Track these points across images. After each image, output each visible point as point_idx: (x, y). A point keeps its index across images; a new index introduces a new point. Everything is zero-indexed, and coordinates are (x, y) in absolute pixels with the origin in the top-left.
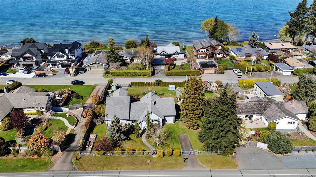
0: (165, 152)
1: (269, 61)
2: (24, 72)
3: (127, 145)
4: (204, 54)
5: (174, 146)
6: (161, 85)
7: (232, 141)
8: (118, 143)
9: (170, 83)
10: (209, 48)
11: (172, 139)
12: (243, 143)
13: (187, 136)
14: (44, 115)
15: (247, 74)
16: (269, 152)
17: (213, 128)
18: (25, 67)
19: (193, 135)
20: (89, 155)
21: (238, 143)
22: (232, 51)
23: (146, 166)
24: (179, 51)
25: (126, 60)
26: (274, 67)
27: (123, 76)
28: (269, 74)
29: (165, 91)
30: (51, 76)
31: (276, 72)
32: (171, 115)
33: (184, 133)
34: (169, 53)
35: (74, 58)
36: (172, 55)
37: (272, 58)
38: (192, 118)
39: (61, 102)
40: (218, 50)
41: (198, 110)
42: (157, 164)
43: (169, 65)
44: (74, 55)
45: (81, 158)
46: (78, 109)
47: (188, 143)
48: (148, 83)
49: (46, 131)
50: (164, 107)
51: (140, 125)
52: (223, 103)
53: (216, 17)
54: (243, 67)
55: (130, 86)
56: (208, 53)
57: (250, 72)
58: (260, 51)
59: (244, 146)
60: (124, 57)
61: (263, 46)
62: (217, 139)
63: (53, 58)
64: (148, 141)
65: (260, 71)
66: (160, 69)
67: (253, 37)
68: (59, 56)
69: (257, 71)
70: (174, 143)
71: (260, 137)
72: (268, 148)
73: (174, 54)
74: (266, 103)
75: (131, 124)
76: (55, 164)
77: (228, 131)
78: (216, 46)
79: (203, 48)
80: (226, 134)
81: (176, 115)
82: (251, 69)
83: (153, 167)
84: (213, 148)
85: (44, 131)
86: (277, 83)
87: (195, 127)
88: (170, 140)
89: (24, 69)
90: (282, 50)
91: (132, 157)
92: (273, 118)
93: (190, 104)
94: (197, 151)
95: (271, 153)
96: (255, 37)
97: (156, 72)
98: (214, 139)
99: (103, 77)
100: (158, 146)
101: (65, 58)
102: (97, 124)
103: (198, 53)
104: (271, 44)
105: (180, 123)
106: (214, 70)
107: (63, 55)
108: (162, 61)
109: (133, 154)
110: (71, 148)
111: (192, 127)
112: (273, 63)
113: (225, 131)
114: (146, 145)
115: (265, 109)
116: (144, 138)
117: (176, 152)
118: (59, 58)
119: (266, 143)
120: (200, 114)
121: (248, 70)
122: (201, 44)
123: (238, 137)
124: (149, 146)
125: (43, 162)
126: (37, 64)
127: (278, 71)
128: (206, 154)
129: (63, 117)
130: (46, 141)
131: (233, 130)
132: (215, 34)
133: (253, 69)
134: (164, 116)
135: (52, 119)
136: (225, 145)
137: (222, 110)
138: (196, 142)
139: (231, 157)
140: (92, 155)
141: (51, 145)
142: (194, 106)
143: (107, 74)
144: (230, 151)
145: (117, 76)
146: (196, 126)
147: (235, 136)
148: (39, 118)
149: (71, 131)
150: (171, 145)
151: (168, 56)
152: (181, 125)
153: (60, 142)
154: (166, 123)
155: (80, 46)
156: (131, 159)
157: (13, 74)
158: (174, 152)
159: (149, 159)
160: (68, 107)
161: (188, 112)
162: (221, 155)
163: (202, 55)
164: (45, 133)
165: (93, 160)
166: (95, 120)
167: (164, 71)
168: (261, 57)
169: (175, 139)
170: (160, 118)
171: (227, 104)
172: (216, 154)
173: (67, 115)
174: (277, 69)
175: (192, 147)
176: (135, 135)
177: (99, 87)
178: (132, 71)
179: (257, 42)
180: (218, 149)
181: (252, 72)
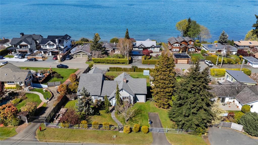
0: (133, 128)
1: (238, 55)
2: (19, 57)
3: (95, 119)
4: (177, 48)
5: (143, 122)
6: (136, 71)
7: (204, 118)
8: (87, 117)
9: (145, 69)
10: (183, 43)
11: (141, 116)
12: (217, 122)
13: (157, 114)
14: (23, 90)
15: (218, 65)
16: (244, 134)
17: (184, 105)
18: (20, 53)
19: (164, 114)
20: (55, 127)
21: (211, 123)
22: (204, 47)
23: (111, 141)
24: (155, 45)
25: (108, 51)
26: (244, 60)
27: (104, 63)
28: (239, 66)
29: (140, 76)
30: (41, 61)
31: (246, 64)
32: (142, 93)
33: (154, 112)
34: (146, 46)
35: (63, 47)
36: (149, 48)
37: (241, 53)
38: (162, 97)
39: (41, 79)
40: (190, 45)
41: (169, 88)
42: (123, 139)
43: (146, 56)
44: (63, 45)
45: (46, 129)
46: (56, 87)
47: (158, 121)
48: (125, 68)
49: (20, 103)
50: (136, 86)
51: (111, 102)
52: (194, 78)
53: (189, 18)
54: (214, 59)
55: (108, 71)
56: (181, 47)
57: (221, 64)
58: (230, 47)
59: (217, 126)
60: (106, 49)
61: (232, 44)
62: (188, 116)
63: (45, 47)
64: (117, 117)
65: (230, 63)
66: (138, 59)
67: (223, 35)
68: (49, 45)
69: (227, 64)
70: (144, 120)
71: (234, 118)
72: (243, 130)
73: (151, 47)
74: (239, 87)
75: (102, 100)
76: (18, 134)
77: (200, 108)
78: (189, 41)
79: (177, 43)
80: (197, 111)
81: (147, 93)
82: (221, 60)
83: (118, 142)
84: (184, 126)
85: (19, 103)
86: (247, 72)
87: (166, 107)
88: (140, 117)
89: (19, 54)
90: (250, 47)
91: (97, 131)
92: (247, 100)
93: (161, 82)
94: (166, 129)
95: (247, 135)
96: (224, 35)
97: (133, 61)
98: (185, 116)
99: (85, 63)
100: (126, 122)
101: (55, 47)
102: (70, 99)
103: (172, 47)
104: (239, 42)
105: (151, 102)
106: (187, 60)
107: (53, 44)
108: (139, 52)
109: (99, 128)
110: (39, 119)
111: (163, 106)
112: (243, 57)
113: (196, 108)
114: (114, 120)
115: (238, 92)
116: (113, 114)
117: (143, 128)
118: (50, 47)
119: (241, 124)
120: (170, 92)
121: (218, 62)
122: (175, 39)
123: (211, 115)
124: (117, 121)
125: (7, 131)
126: (31, 50)
127: (248, 64)
128: (176, 132)
129: (39, 92)
130: (13, 111)
131: (205, 107)
132: (188, 33)
133: (224, 61)
134: (135, 94)
135: (29, 93)
136: (197, 123)
137: (194, 86)
138: (166, 120)
139: (203, 137)
140: (58, 127)
141: (18, 114)
142: (164, 83)
143: (90, 61)
144: (201, 130)
145: (99, 63)
146: (167, 105)
147: (208, 114)
148: (17, 91)
149: (43, 105)
150: (139, 122)
151: (145, 49)
152: (152, 104)
153: (27, 112)
154: (137, 101)
155: (69, 38)
156: (96, 133)
157: (9, 58)
158: (142, 128)
159: (115, 134)
160: (47, 84)
161: (159, 90)
162: (192, 134)
163: (176, 49)
164: (19, 105)
165: (57, 132)
166: (68, 95)
167: (141, 60)
168: (231, 52)
169: (144, 117)
170: (131, 96)
171: (199, 79)
172: (186, 133)
173: (43, 90)
174: (246, 62)
175: (161, 124)
176: (104, 111)
177: (81, 70)
178: (112, 59)
179: (226, 39)
180: (189, 127)
181: (223, 64)
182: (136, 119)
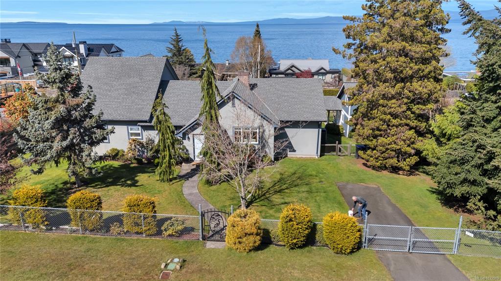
0: (273, 231)
13: (378, 189)
32: (307, 120)
33: (362, 181)
70: (323, 204)
73: (318, 71)
87: (407, 163)
88: (303, 195)
105: (341, 157)
134: (282, 124)
146: (410, 155)
154: (289, 154)
155: (117, 51)
159: (180, 254)
169: (323, 194)
170: (266, 124)
182: (287, 201)
